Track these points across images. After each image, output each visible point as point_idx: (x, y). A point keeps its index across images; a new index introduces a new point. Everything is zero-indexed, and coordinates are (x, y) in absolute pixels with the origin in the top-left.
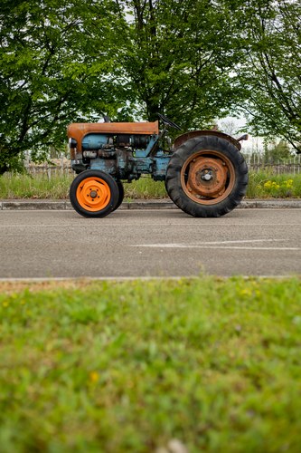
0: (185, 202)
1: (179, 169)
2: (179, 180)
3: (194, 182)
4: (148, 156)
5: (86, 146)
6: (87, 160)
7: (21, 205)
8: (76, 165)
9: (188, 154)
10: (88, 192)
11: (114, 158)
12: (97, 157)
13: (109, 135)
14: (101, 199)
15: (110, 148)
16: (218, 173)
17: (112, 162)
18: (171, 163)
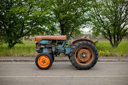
0: (76, 65)
1: (74, 53)
2: (74, 57)
3: (79, 57)
4: (63, 47)
5: (41, 44)
6: (42, 49)
7: (19, 61)
8: (38, 50)
9: (78, 48)
10: (42, 61)
11: (51, 48)
12: (45, 47)
13: (49, 40)
14: (46, 63)
15: (49, 45)
16: (88, 54)
17: (50, 49)
18: (71, 51)
